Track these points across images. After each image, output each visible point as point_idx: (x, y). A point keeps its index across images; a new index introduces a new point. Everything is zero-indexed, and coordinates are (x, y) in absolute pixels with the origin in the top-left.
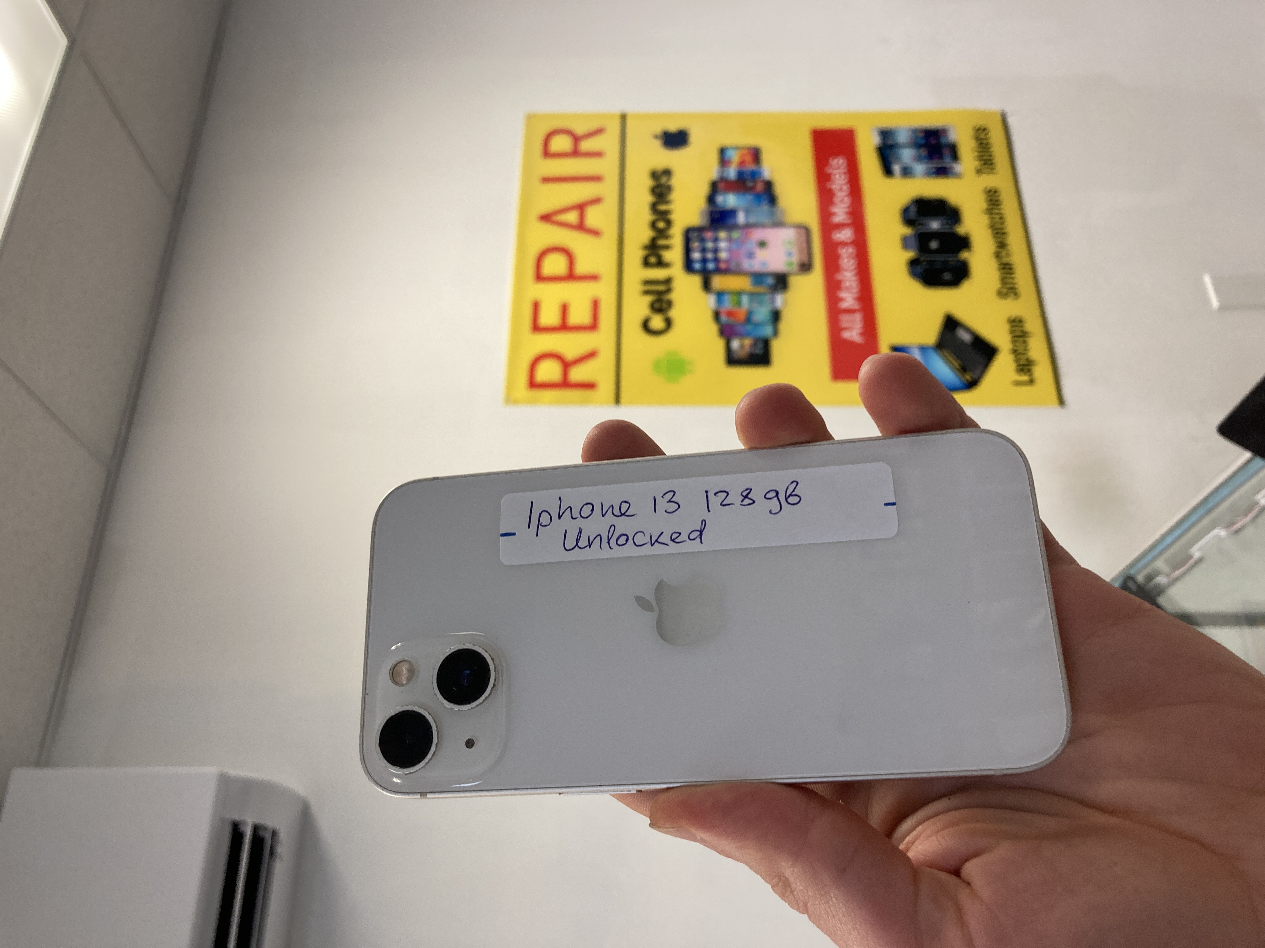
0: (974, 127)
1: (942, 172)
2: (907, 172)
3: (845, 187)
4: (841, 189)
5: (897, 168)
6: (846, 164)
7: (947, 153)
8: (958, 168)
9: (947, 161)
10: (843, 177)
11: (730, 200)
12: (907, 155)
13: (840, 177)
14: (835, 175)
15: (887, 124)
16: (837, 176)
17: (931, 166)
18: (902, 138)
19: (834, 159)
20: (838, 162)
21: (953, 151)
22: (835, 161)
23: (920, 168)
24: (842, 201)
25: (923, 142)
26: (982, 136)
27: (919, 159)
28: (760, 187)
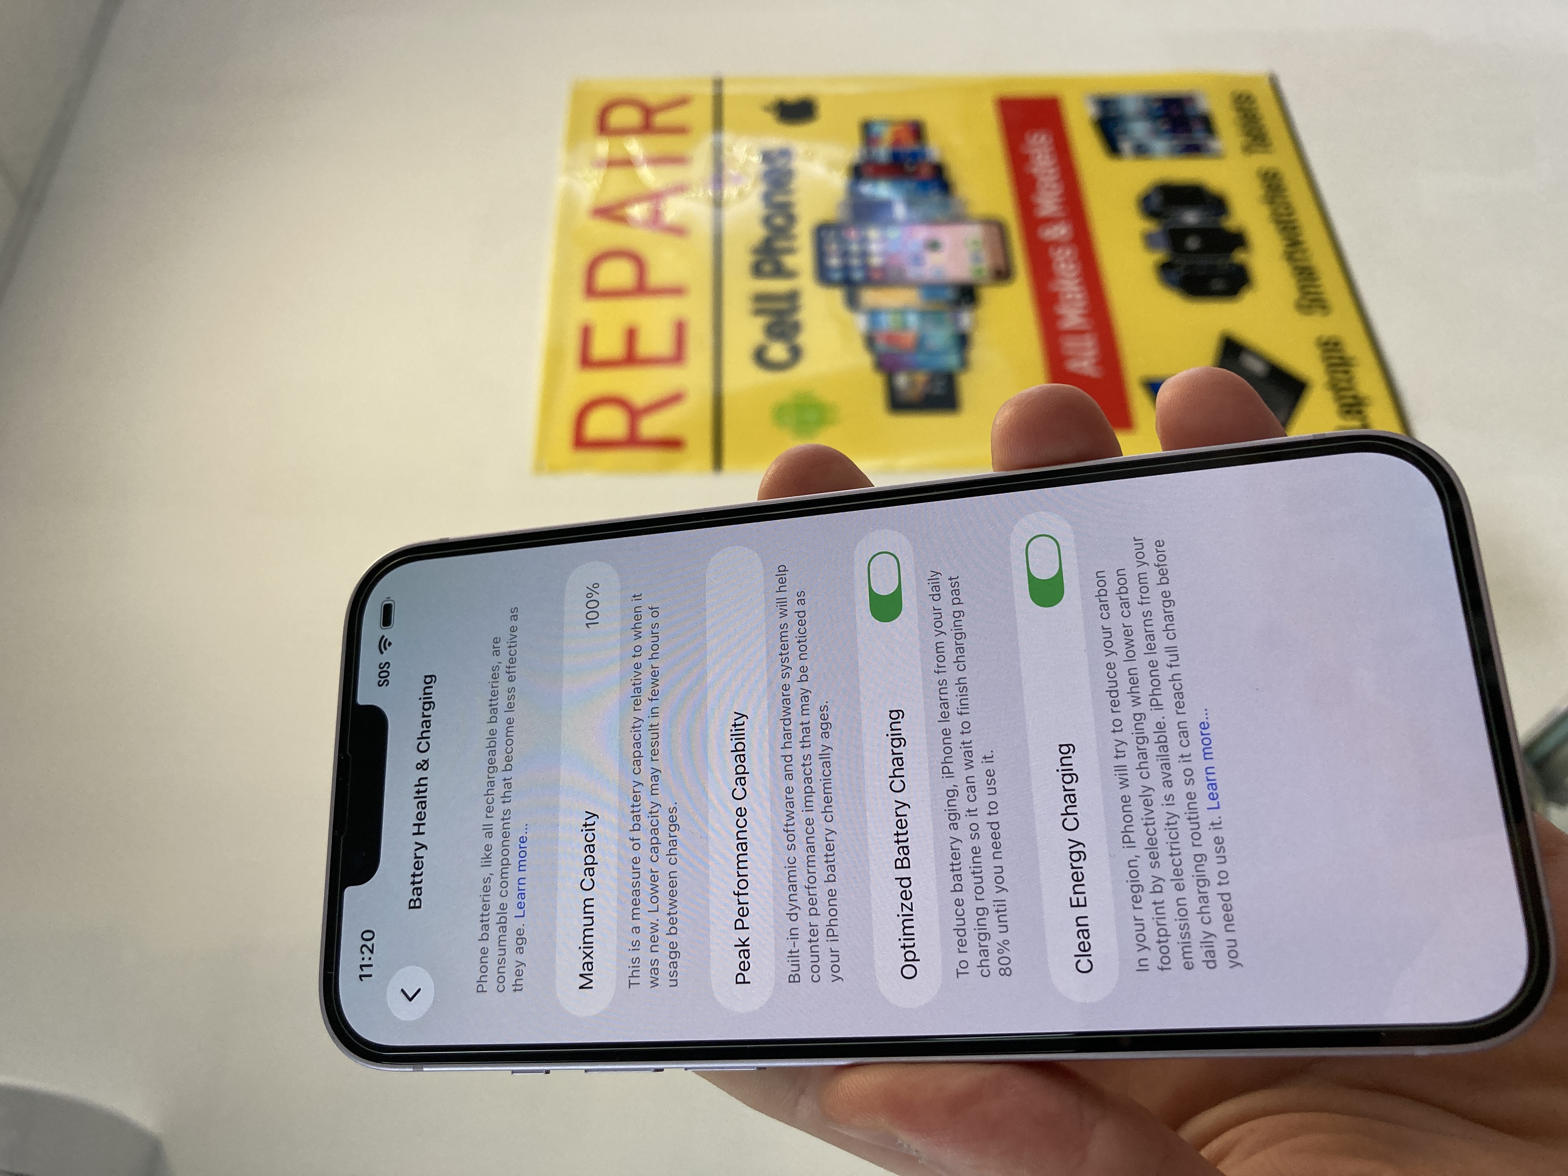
0: (1233, 93)
1: (1193, 149)
2: (1141, 151)
3: (1051, 171)
4: (1046, 174)
5: (1126, 146)
6: (1051, 141)
7: (1198, 127)
8: (1216, 144)
9: (1199, 136)
10: (1047, 157)
11: (882, 190)
12: (1140, 129)
13: (1043, 159)
14: (1036, 155)
15: (1108, 89)
16: (1039, 157)
17: (1175, 142)
18: (1131, 107)
19: (1032, 134)
20: (1039, 139)
21: (1207, 124)
22: (1035, 136)
23: (1160, 145)
24: (1049, 189)
25: (1162, 112)
26: (1246, 105)
27: (1157, 133)
28: (925, 172)
